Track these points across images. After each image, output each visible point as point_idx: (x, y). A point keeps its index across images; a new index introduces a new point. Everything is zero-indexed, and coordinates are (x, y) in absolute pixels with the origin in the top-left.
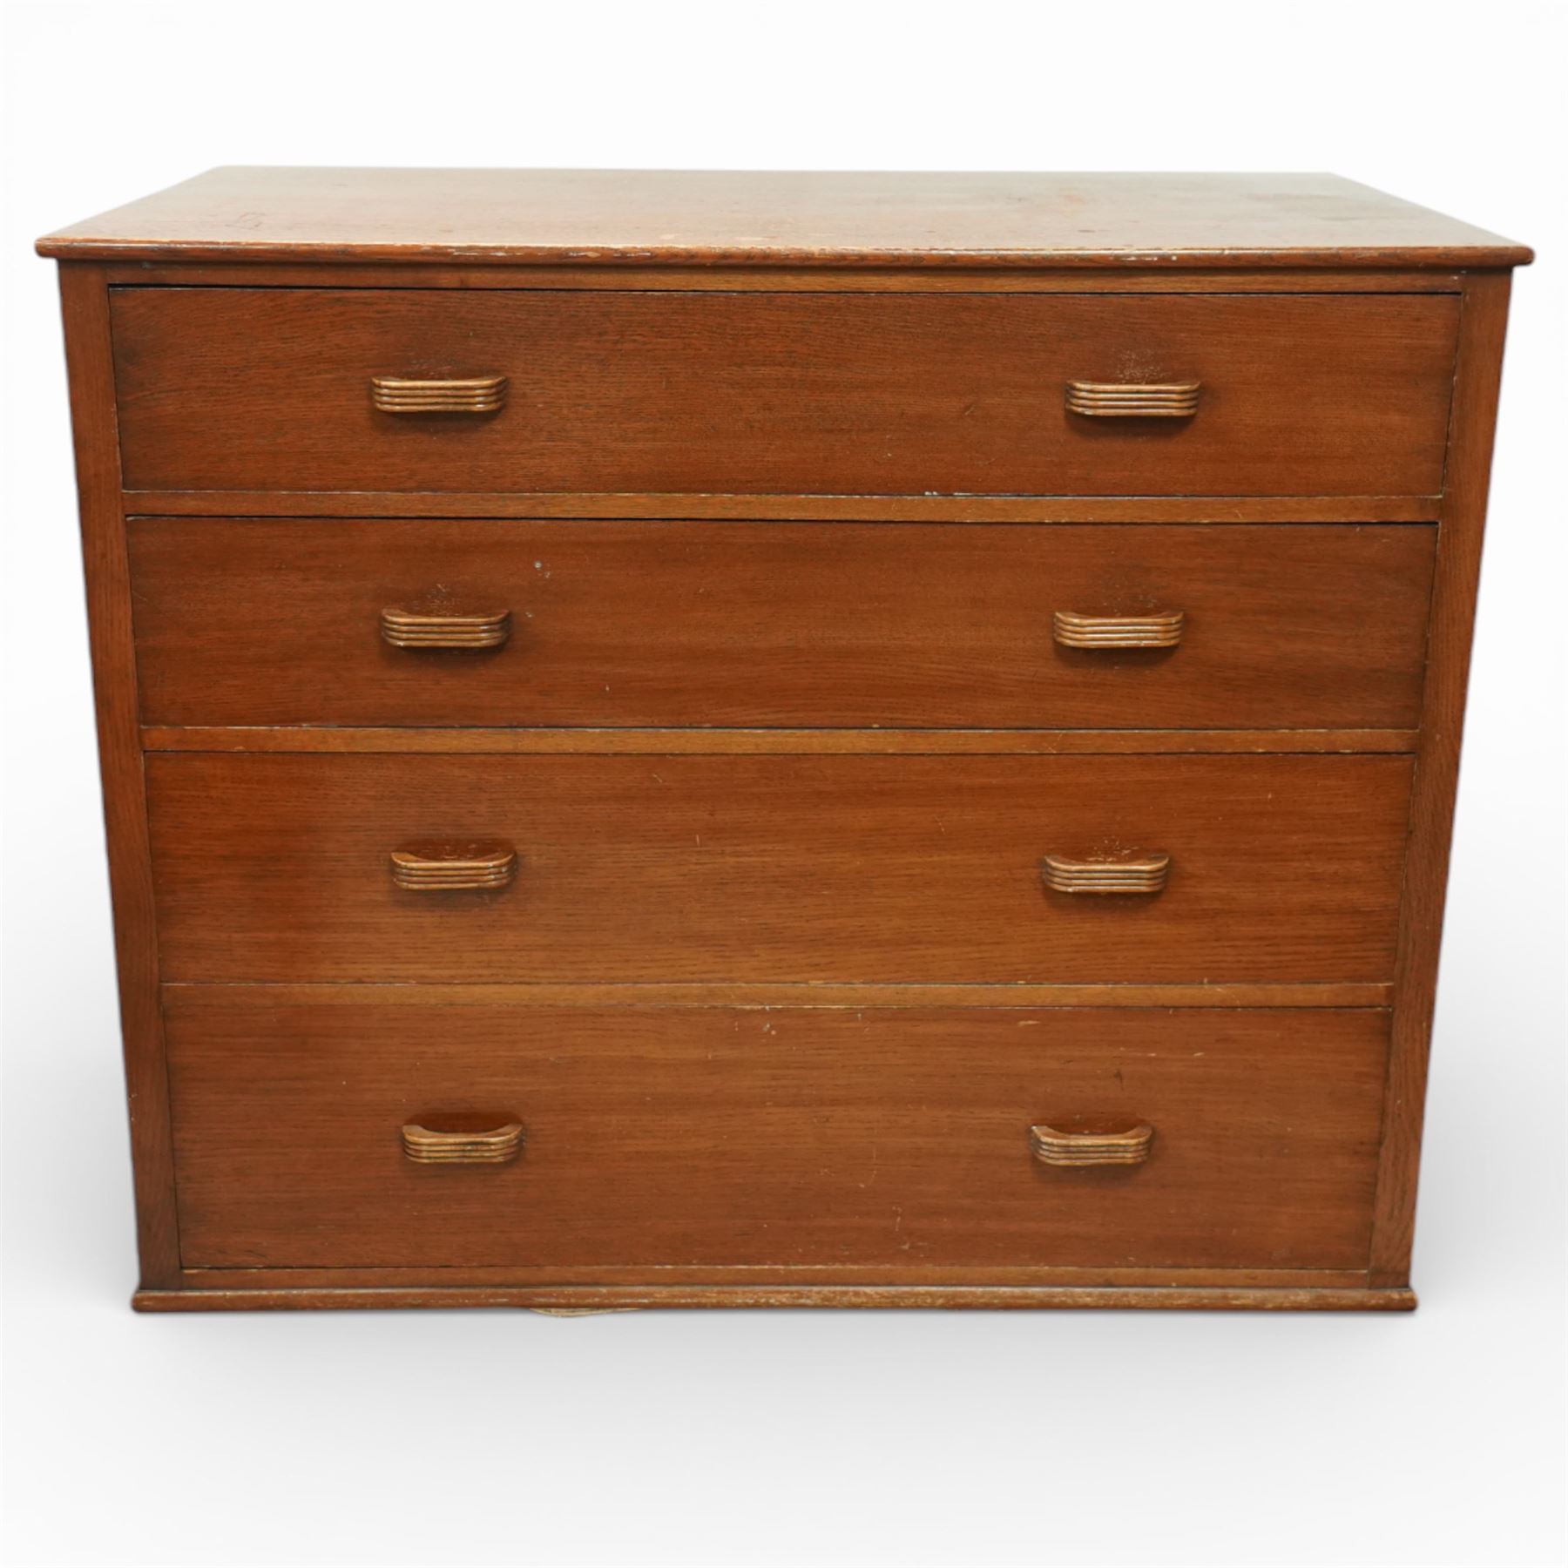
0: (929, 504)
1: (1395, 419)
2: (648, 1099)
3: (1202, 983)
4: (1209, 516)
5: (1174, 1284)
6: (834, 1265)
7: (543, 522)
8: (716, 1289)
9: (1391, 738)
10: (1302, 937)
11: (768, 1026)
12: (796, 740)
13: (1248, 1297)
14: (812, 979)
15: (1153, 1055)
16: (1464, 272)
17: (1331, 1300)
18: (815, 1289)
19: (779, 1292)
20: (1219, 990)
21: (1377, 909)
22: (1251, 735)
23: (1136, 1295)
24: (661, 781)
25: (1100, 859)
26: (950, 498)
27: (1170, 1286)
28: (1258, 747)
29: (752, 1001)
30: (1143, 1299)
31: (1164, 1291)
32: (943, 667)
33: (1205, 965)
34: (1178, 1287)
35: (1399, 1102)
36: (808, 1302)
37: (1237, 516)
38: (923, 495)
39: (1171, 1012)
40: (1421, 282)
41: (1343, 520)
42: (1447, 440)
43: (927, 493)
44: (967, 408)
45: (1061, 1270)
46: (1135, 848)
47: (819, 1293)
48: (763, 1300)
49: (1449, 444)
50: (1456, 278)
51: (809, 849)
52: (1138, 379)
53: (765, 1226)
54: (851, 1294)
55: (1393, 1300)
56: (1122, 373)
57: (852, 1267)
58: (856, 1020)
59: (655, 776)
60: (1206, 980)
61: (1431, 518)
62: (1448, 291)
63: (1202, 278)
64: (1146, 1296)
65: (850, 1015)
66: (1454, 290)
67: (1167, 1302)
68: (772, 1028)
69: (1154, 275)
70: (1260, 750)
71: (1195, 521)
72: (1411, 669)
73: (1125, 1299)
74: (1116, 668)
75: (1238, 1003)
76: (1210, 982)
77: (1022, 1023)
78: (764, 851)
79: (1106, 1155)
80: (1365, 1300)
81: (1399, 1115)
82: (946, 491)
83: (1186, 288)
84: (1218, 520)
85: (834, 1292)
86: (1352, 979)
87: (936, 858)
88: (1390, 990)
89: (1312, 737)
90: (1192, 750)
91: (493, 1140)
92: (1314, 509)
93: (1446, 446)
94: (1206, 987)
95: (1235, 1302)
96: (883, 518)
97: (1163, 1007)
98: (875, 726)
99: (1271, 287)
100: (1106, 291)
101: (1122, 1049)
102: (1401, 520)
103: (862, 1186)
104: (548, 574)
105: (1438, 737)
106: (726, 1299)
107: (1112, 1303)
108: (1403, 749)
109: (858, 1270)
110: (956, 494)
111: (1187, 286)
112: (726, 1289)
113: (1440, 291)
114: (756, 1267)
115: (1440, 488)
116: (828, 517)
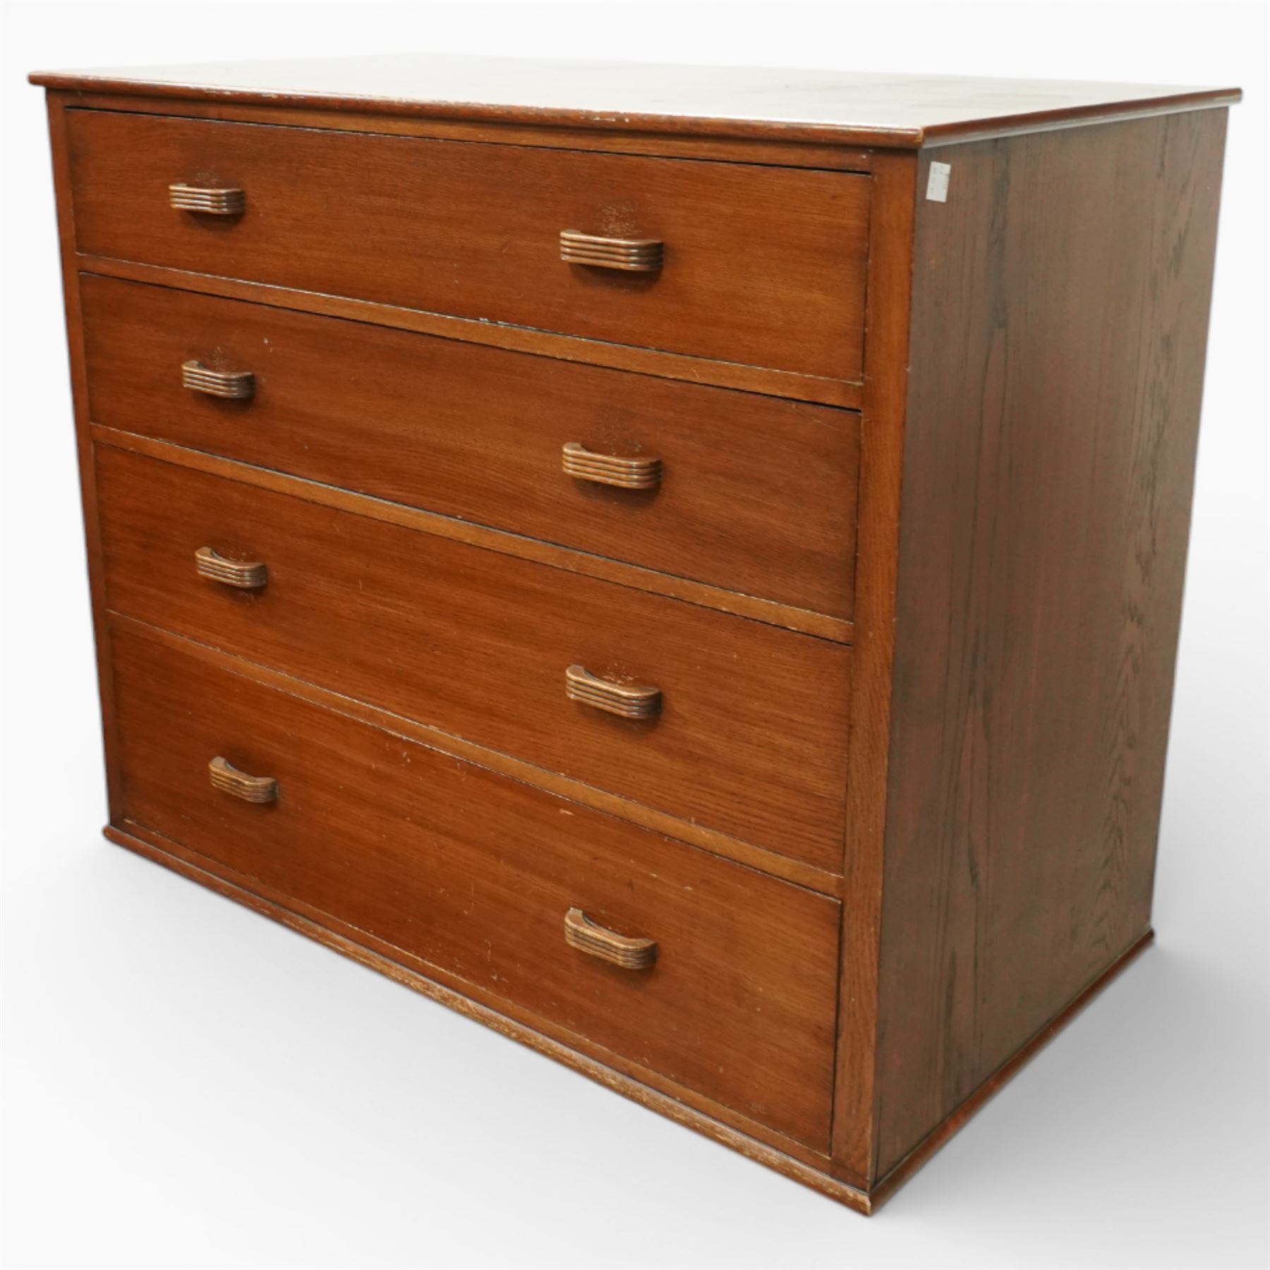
0: (481, 328)
1: (818, 296)
2: (341, 787)
3: (689, 821)
4: (673, 372)
5: (678, 1099)
6: (451, 972)
7: (266, 308)
8: (382, 958)
9: (830, 626)
10: (766, 804)
11: (405, 754)
12: (409, 516)
13: (730, 1137)
14: (432, 724)
15: (655, 875)
16: (871, 151)
17: (796, 1171)
18: (439, 987)
19: (417, 979)
20: (703, 833)
21: (827, 796)
22: (718, 592)
23: (648, 1094)
24: (338, 529)
25: (613, 679)
26: (494, 325)
27: (674, 1098)
28: (723, 605)
29: (395, 729)
30: (651, 1100)
31: (670, 1101)
32: (499, 475)
33: (691, 805)
34: (681, 1102)
35: (853, 1000)
36: (432, 995)
37: (694, 375)
38: (478, 320)
39: (666, 839)
40: (836, 159)
41: (779, 394)
42: (865, 325)
43: (481, 319)
44: (503, 247)
45: (597, 1046)
46: (637, 677)
47: (440, 991)
48: (406, 981)
49: (866, 329)
50: (864, 157)
51: (424, 612)
52: (618, 234)
53: (410, 920)
54: (459, 1001)
55: (848, 1196)
56: (606, 227)
57: (462, 979)
58: (456, 768)
59: (335, 526)
60: (693, 820)
61: (854, 405)
62: (858, 169)
63: (660, 142)
64: (654, 1099)
65: (452, 762)
66: (864, 169)
67: (669, 1112)
68: (408, 756)
69: (625, 137)
70: (724, 609)
71: (663, 375)
72: (844, 558)
73: (638, 1093)
74: (615, 503)
75: (717, 850)
76: (697, 823)
77: (562, 811)
78: (398, 605)
79: (604, 950)
80: (824, 1185)
81: (854, 1014)
82: (493, 319)
83: (649, 151)
84: (680, 377)
85: (449, 995)
86: (806, 859)
87: (502, 645)
88: (840, 884)
89: (762, 607)
90: (673, 595)
91: (247, 783)
92: (756, 378)
93: (865, 334)
94: (693, 825)
95: (719, 1136)
96: (452, 335)
97: (661, 833)
98: (459, 517)
99: (714, 155)
100: (591, 149)
101: (632, 861)
102: (828, 402)
103: (466, 912)
104: (271, 350)
105: (871, 634)
106: (385, 968)
107: (629, 1093)
108: (841, 640)
109: (466, 984)
110: (500, 322)
111: (650, 148)
112: (388, 961)
113: (851, 169)
114: (407, 953)
115: (861, 375)
116: (420, 329)
